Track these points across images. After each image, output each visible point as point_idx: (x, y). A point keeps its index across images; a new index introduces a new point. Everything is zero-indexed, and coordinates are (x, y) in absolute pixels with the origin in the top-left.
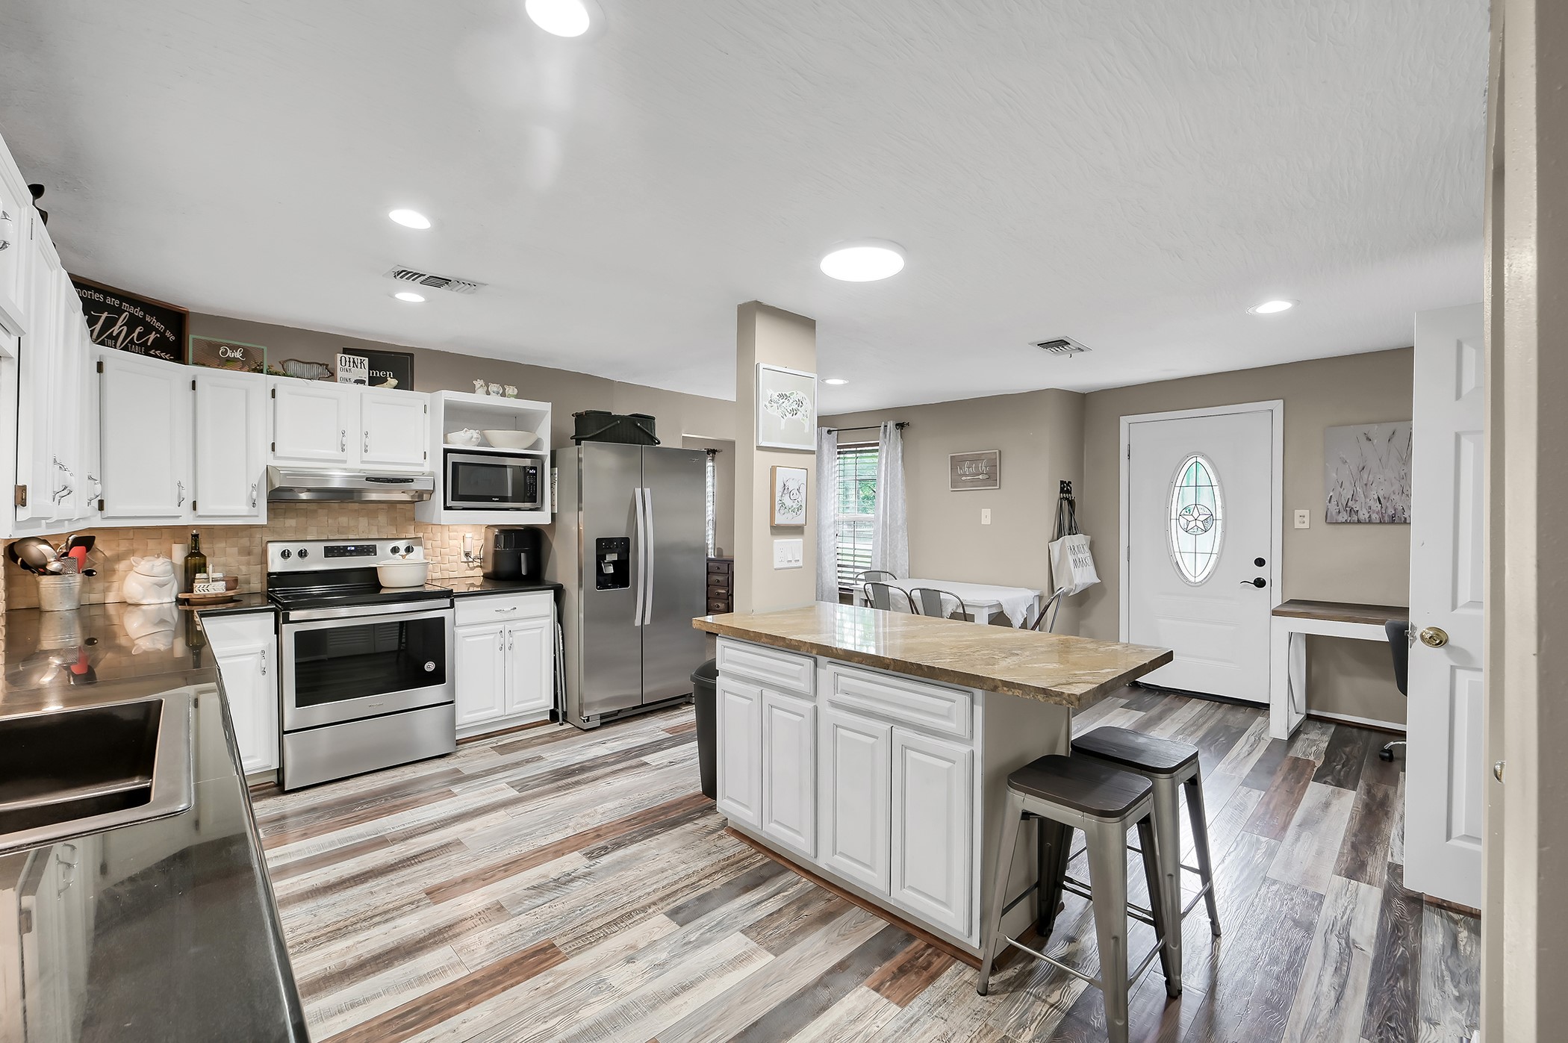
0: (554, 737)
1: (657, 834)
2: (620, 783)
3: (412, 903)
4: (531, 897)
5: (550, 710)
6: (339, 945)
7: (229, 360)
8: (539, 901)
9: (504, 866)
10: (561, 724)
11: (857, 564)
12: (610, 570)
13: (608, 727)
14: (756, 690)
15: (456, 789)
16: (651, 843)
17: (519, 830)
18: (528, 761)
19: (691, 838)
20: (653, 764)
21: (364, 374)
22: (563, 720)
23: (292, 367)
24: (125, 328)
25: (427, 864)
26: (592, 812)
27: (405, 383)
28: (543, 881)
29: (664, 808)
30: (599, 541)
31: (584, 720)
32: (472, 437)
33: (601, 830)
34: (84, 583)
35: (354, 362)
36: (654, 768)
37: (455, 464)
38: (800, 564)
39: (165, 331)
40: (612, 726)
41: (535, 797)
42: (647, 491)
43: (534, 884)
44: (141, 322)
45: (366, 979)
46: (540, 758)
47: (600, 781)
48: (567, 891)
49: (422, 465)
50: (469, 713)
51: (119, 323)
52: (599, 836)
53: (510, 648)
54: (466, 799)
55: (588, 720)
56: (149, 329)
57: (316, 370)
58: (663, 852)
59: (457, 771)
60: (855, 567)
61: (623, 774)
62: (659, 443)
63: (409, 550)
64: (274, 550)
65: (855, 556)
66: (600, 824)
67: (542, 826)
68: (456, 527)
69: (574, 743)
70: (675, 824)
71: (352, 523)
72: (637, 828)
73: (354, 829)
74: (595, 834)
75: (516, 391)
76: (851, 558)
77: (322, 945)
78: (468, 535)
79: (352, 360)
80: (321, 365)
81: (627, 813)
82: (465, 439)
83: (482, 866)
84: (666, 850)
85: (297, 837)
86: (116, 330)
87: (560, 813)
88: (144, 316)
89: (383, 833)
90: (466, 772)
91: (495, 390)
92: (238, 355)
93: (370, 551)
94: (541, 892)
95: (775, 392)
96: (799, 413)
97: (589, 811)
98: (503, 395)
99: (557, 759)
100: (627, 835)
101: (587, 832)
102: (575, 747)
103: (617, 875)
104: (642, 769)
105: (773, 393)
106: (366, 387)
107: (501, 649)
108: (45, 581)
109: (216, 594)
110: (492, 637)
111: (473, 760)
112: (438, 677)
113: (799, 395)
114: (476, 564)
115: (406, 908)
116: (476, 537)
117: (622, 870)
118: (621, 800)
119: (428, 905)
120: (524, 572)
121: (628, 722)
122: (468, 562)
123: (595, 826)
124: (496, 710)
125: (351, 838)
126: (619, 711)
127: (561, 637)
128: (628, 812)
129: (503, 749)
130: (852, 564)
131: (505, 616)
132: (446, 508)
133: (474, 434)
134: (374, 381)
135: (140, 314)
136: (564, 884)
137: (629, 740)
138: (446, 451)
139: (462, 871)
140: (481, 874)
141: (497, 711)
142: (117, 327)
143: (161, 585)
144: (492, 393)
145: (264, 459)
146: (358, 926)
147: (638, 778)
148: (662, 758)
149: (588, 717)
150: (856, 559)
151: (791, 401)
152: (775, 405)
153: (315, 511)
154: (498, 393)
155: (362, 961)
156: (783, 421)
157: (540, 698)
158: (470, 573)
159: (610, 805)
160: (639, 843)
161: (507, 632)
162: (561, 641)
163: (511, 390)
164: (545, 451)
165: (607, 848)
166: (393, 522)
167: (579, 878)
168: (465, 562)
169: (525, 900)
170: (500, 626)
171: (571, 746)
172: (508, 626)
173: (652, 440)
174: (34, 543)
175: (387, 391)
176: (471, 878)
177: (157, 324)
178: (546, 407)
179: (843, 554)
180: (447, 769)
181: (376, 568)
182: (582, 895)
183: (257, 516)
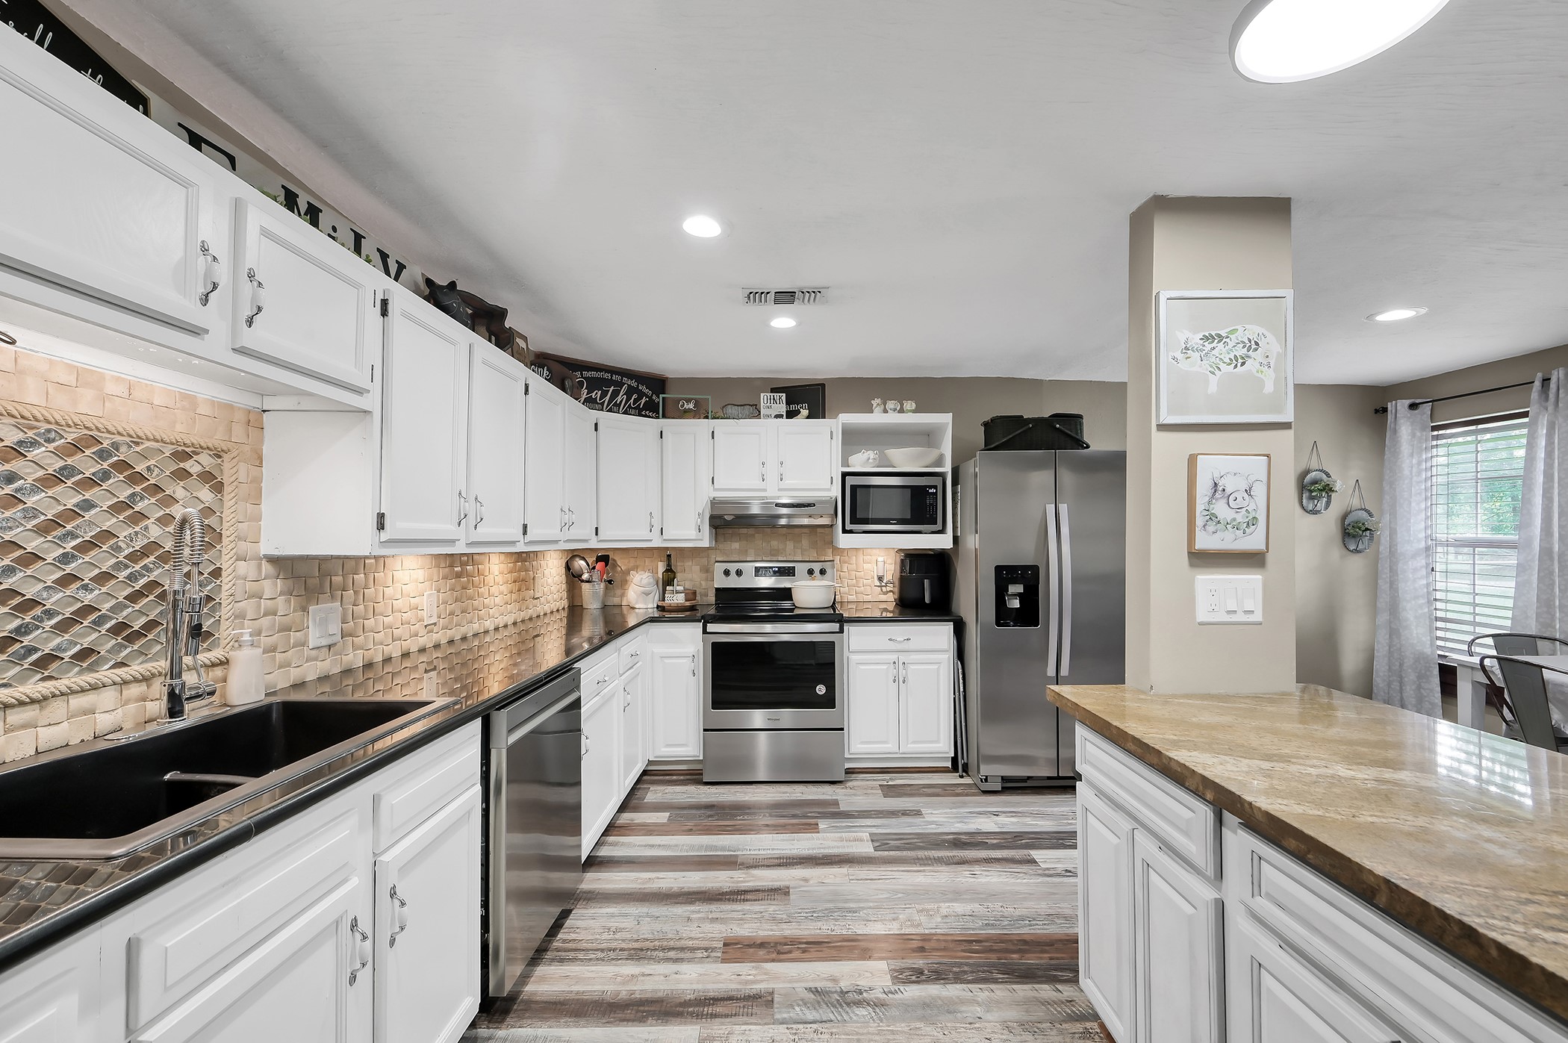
0: (946, 791)
1: (995, 981)
2: (987, 879)
3: (706, 949)
4: (805, 1004)
5: (952, 757)
6: (630, 969)
7: (686, 411)
8: (810, 1015)
9: (806, 943)
10: (961, 777)
11: (1478, 619)
12: (1016, 604)
13: (1011, 794)
14: (1126, 825)
15: (823, 824)
16: (981, 993)
17: (847, 901)
18: (905, 813)
19: (1040, 1013)
20: (1043, 866)
21: (782, 408)
22: (964, 771)
23: (730, 410)
24: (625, 396)
25: (747, 906)
26: (933, 910)
27: (817, 412)
28: (829, 985)
29: (1025, 942)
30: (999, 569)
31: (981, 780)
32: (869, 459)
33: (929, 940)
34: (606, 588)
35: (774, 399)
36: (1040, 872)
37: (854, 488)
38: (1258, 617)
39: (652, 395)
40: (1018, 794)
41: (886, 863)
42: (1063, 508)
43: (819, 985)
44: (636, 390)
45: (618, 1026)
46: (918, 813)
47: (965, 867)
48: (846, 1017)
49: (829, 490)
50: (863, 743)
51: (621, 394)
52: (922, 949)
53: (904, 682)
54: (824, 839)
55: (986, 780)
56: (641, 395)
57: (747, 410)
58: (989, 1017)
59: (836, 803)
60: (1474, 624)
61: (998, 867)
62: (1088, 447)
63: (823, 572)
64: (719, 568)
65: (1475, 605)
66: (933, 931)
67: (871, 904)
68: (869, 550)
69: (964, 805)
70: (1027, 976)
71: (781, 546)
72: (976, 958)
73: (724, 838)
74: (920, 944)
75: (914, 405)
76: (1468, 609)
77: (620, 961)
78: (880, 559)
79: (772, 397)
80: (751, 406)
81: (973, 929)
82: (863, 461)
83: (787, 933)
84: (994, 1016)
85: (684, 831)
86: (619, 399)
87: (900, 895)
88: (638, 386)
89: (738, 853)
90: (843, 808)
91: (892, 407)
92: (691, 406)
93: (789, 572)
94: (819, 1002)
95: (1194, 333)
96: (1249, 362)
97: (932, 906)
98: (901, 411)
99: (935, 819)
100: (955, 965)
101: (910, 937)
102: (962, 810)
103: (913, 1025)
104: (1025, 868)
105: (1188, 334)
106: (784, 420)
107: (894, 681)
108: (585, 586)
109: (677, 604)
110: (885, 667)
111: (855, 795)
112: (829, 701)
113: (1253, 331)
114: (889, 589)
115: (699, 954)
116: (889, 561)
117: (923, 1019)
118: (977, 905)
119: (716, 960)
120: (927, 600)
121: (1038, 794)
122: (881, 586)
123: (927, 932)
124: (890, 745)
125: (716, 848)
126: (1029, 778)
127: (961, 676)
128: (976, 928)
129: (889, 791)
130: (1469, 618)
131: (899, 647)
132: (844, 531)
133: (871, 454)
134: (791, 414)
135: (634, 384)
136: (848, 1004)
137: (1029, 819)
138: (844, 475)
139: (768, 930)
140: (780, 944)
141: (890, 747)
142: (620, 396)
143: (647, 594)
144: (889, 411)
145: (707, 493)
146: (655, 953)
147: (1013, 880)
148: (1059, 860)
149: (987, 777)
150: (1478, 610)
151: (1231, 344)
152: (1197, 354)
153: (753, 536)
154: (895, 410)
155: (631, 999)
156: (1213, 380)
157: (938, 742)
158: (883, 597)
159: (959, 908)
160: (964, 986)
161: (901, 664)
162: (961, 681)
163: (909, 405)
164: (947, 468)
165: (922, 973)
166: (814, 545)
167: (869, 1004)
168: (878, 586)
169: (799, 1005)
170: (893, 657)
171: (959, 807)
172: (903, 658)
173: (1080, 444)
174: (577, 559)
175: (801, 423)
176: (769, 943)
177: (646, 391)
178: (946, 419)
179: (1447, 601)
180: (830, 798)
181: (790, 588)
182: (857, 1034)
183: (702, 540)
